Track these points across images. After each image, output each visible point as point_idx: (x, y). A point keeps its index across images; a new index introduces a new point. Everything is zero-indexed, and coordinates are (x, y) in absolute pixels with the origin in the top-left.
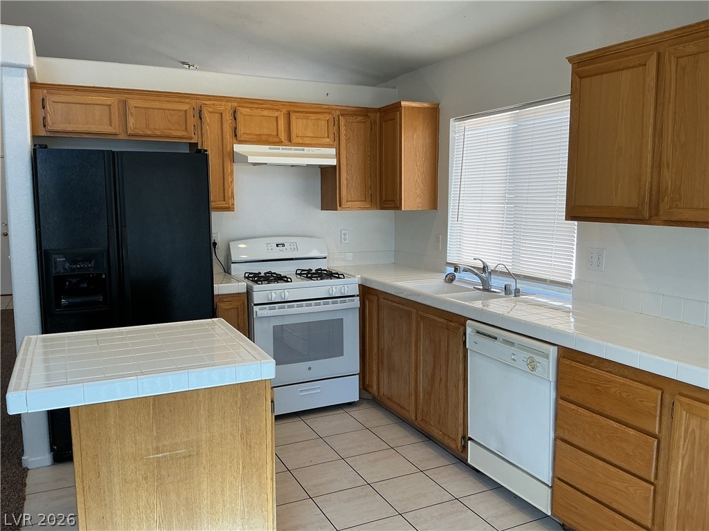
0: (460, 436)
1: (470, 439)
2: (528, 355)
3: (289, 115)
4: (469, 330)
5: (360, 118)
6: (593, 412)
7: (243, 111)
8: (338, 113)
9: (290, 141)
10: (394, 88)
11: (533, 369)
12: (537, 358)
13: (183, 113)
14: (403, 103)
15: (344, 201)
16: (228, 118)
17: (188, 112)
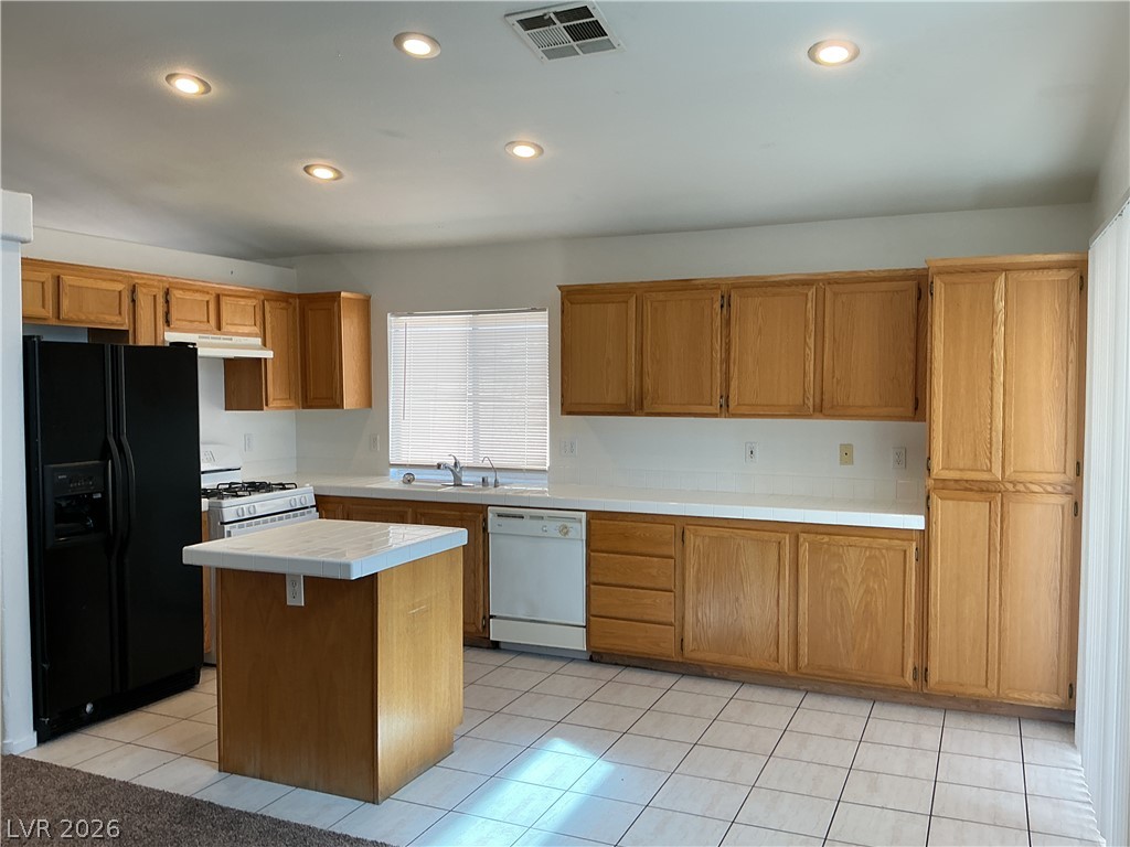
0: (481, 617)
1: (492, 617)
2: (559, 524)
3: (218, 297)
4: (490, 516)
5: (284, 305)
6: (623, 553)
7: (176, 294)
8: (262, 297)
9: (219, 328)
10: (292, 268)
11: (566, 533)
12: (569, 525)
13: (117, 294)
14: (343, 294)
15: (270, 400)
16: (161, 301)
17: (123, 293)
